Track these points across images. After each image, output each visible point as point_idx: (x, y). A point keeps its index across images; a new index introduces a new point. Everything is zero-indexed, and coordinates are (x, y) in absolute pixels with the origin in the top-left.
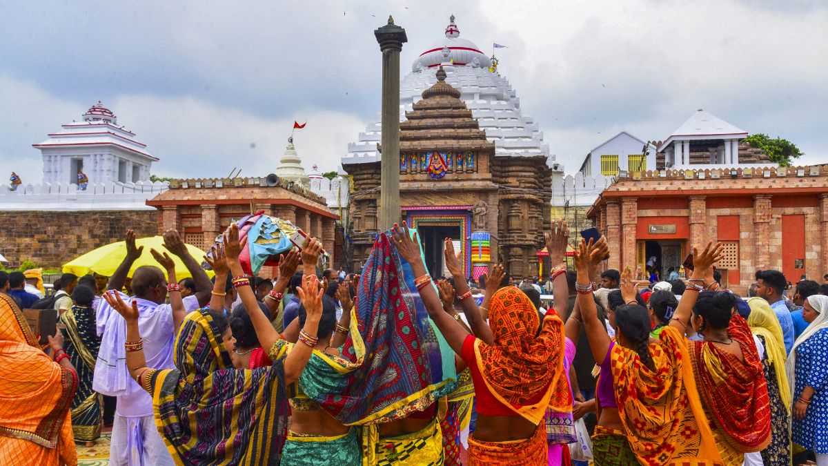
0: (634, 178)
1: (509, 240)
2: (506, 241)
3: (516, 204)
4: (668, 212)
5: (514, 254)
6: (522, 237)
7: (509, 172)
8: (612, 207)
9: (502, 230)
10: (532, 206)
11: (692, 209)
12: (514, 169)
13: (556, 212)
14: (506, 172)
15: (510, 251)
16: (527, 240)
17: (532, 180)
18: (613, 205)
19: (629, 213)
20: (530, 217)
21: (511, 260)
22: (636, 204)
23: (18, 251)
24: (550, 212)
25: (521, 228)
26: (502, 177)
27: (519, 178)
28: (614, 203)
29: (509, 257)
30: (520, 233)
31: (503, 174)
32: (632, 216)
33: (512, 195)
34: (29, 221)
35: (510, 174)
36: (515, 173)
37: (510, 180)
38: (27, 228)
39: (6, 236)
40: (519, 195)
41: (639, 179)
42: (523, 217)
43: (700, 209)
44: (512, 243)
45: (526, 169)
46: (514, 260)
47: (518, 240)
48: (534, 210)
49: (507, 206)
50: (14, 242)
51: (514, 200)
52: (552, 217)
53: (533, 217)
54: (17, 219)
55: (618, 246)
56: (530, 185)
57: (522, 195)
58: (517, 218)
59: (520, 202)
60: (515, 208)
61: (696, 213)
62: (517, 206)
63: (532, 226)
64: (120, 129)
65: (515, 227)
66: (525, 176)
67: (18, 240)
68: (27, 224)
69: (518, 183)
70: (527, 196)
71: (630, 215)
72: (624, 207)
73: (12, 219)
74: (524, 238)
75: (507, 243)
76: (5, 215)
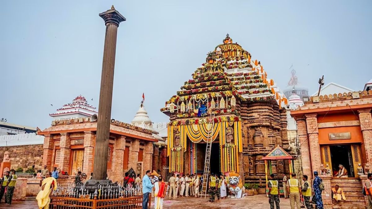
0: (314, 101)
1: (255, 151)
2: (253, 151)
3: (258, 129)
4: (343, 123)
5: (258, 160)
6: (263, 148)
7: (253, 110)
8: (301, 122)
9: (252, 145)
10: (270, 130)
11: (360, 119)
12: (255, 108)
13: (291, 134)
14: (251, 110)
15: (256, 158)
16: (266, 151)
17: (268, 114)
18: (301, 121)
19: (311, 125)
20: (268, 137)
21: (256, 164)
22: (316, 118)
23: (34, 163)
24: (286, 133)
25: (262, 143)
26: (249, 113)
27: (259, 113)
28: (302, 120)
29: (255, 161)
30: (263, 146)
31: (250, 112)
32: (314, 127)
33: (255, 124)
34: (40, 149)
35: (253, 111)
36: (256, 111)
37: (253, 114)
38: (39, 152)
39: (31, 156)
40: (259, 123)
41: (318, 101)
42: (263, 136)
43: (368, 119)
44: (257, 152)
45: (263, 107)
46: (259, 163)
47: (260, 151)
48: (271, 132)
49: (253, 130)
50: (33, 159)
51: (257, 126)
52: (289, 137)
53: (271, 136)
54: (35, 148)
55: (307, 150)
56: (266, 117)
57: (261, 123)
58: (259, 137)
59: (261, 127)
60: (257, 131)
61: (364, 122)
62: (259, 130)
63: (270, 142)
64: (90, 107)
65: (258, 143)
66: (262, 112)
67: (35, 158)
68: (39, 150)
69: (258, 116)
70: (264, 124)
71: (312, 127)
72: (307, 121)
73: (34, 148)
74: (264, 150)
75: (254, 153)
76: (32, 146)
